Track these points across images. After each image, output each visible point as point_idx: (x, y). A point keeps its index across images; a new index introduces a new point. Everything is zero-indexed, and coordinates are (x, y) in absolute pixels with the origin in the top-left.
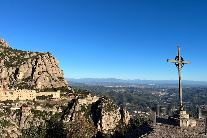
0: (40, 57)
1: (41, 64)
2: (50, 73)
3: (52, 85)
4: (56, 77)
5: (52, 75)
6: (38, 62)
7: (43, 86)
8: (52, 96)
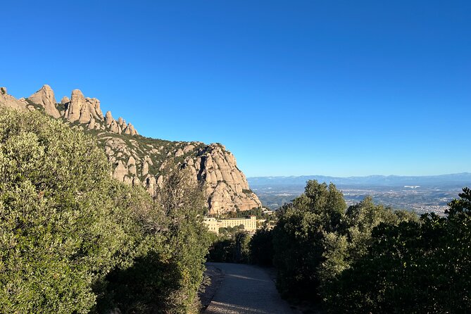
0: (209, 154)
1: (212, 168)
2: (229, 184)
3: (236, 206)
4: (239, 191)
5: (233, 186)
6: (208, 165)
7: (222, 208)
8: (242, 226)
